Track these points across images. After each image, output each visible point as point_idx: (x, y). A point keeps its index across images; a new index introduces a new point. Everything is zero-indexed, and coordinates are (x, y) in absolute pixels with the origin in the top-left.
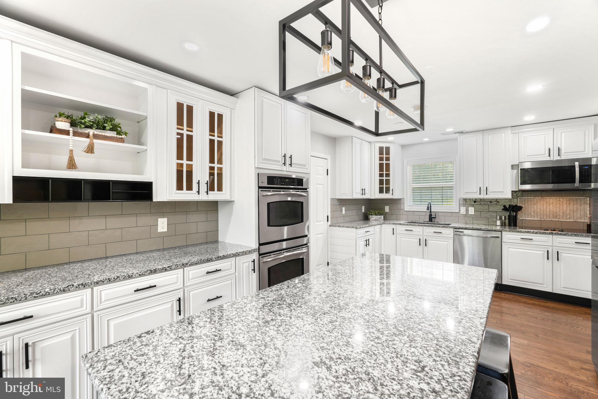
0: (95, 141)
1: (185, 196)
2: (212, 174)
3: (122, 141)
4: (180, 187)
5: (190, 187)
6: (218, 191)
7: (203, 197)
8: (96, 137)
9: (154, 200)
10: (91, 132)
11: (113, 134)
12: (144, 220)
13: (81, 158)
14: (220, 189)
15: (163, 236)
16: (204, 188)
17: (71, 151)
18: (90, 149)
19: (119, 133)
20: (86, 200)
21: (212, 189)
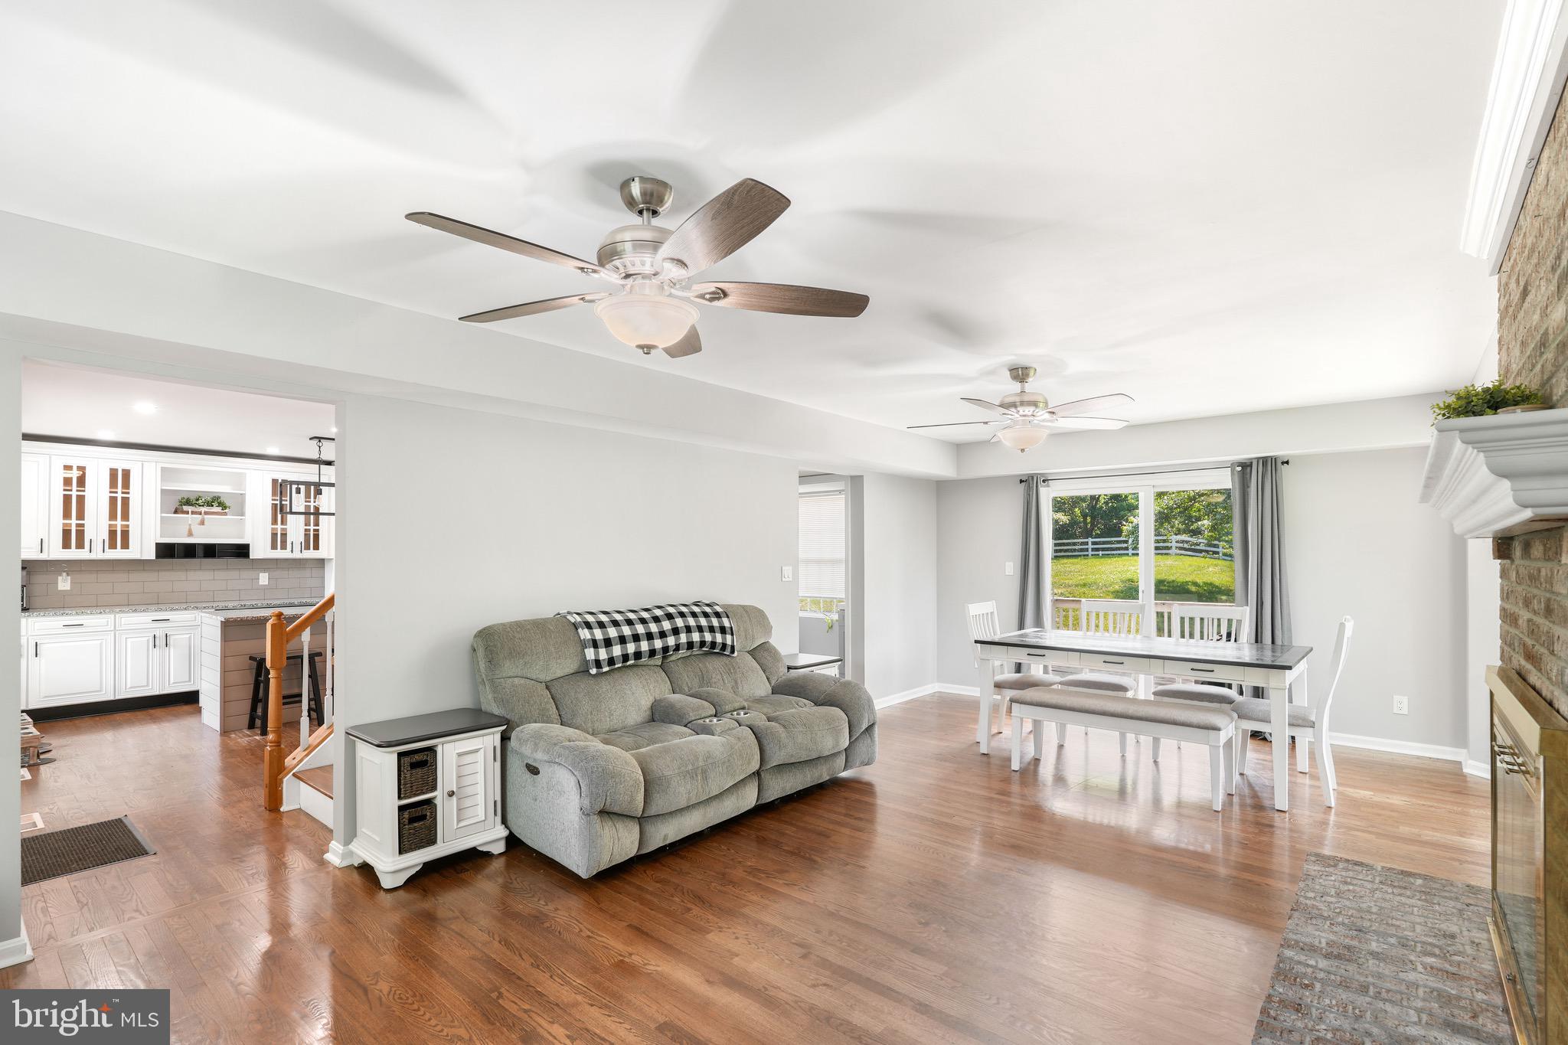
0: (206, 516)
1: (279, 554)
2: (307, 536)
3: (226, 514)
4: (274, 547)
5: (284, 547)
6: (314, 549)
7: (297, 555)
8: (206, 513)
9: (251, 557)
10: (203, 509)
11: (219, 509)
12: (247, 574)
13: (196, 529)
14: (316, 547)
15: (264, 588)
16: (297, 548)
17: (190, 525)
18: (202, 523)
19: (224, 507)
20: (198, 557)
21: (307, 548)
